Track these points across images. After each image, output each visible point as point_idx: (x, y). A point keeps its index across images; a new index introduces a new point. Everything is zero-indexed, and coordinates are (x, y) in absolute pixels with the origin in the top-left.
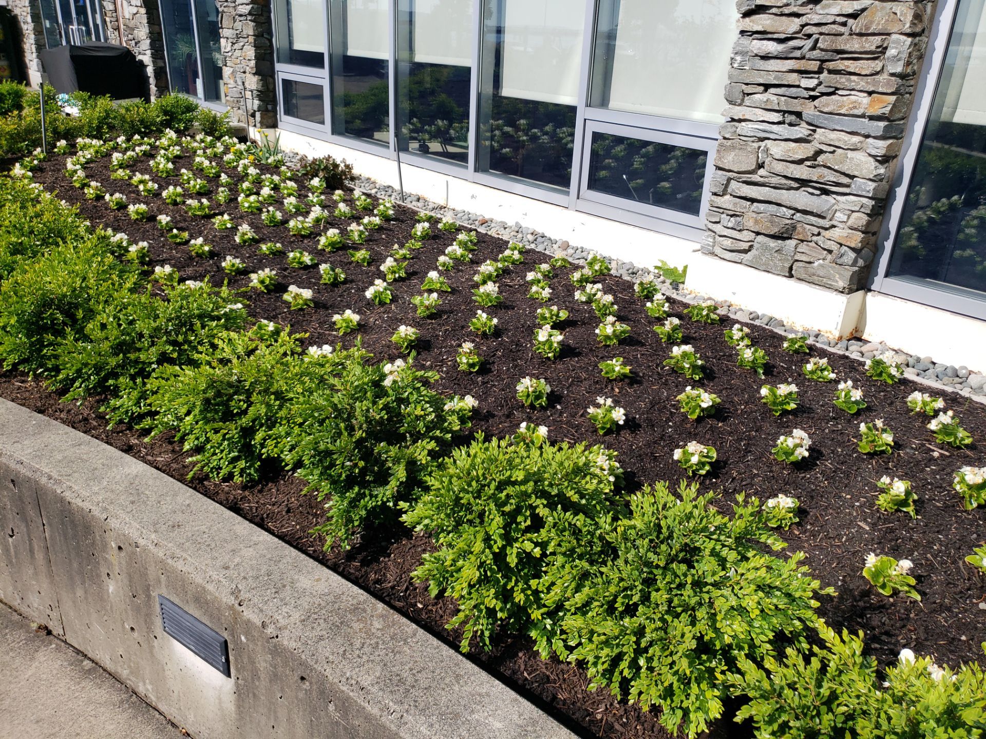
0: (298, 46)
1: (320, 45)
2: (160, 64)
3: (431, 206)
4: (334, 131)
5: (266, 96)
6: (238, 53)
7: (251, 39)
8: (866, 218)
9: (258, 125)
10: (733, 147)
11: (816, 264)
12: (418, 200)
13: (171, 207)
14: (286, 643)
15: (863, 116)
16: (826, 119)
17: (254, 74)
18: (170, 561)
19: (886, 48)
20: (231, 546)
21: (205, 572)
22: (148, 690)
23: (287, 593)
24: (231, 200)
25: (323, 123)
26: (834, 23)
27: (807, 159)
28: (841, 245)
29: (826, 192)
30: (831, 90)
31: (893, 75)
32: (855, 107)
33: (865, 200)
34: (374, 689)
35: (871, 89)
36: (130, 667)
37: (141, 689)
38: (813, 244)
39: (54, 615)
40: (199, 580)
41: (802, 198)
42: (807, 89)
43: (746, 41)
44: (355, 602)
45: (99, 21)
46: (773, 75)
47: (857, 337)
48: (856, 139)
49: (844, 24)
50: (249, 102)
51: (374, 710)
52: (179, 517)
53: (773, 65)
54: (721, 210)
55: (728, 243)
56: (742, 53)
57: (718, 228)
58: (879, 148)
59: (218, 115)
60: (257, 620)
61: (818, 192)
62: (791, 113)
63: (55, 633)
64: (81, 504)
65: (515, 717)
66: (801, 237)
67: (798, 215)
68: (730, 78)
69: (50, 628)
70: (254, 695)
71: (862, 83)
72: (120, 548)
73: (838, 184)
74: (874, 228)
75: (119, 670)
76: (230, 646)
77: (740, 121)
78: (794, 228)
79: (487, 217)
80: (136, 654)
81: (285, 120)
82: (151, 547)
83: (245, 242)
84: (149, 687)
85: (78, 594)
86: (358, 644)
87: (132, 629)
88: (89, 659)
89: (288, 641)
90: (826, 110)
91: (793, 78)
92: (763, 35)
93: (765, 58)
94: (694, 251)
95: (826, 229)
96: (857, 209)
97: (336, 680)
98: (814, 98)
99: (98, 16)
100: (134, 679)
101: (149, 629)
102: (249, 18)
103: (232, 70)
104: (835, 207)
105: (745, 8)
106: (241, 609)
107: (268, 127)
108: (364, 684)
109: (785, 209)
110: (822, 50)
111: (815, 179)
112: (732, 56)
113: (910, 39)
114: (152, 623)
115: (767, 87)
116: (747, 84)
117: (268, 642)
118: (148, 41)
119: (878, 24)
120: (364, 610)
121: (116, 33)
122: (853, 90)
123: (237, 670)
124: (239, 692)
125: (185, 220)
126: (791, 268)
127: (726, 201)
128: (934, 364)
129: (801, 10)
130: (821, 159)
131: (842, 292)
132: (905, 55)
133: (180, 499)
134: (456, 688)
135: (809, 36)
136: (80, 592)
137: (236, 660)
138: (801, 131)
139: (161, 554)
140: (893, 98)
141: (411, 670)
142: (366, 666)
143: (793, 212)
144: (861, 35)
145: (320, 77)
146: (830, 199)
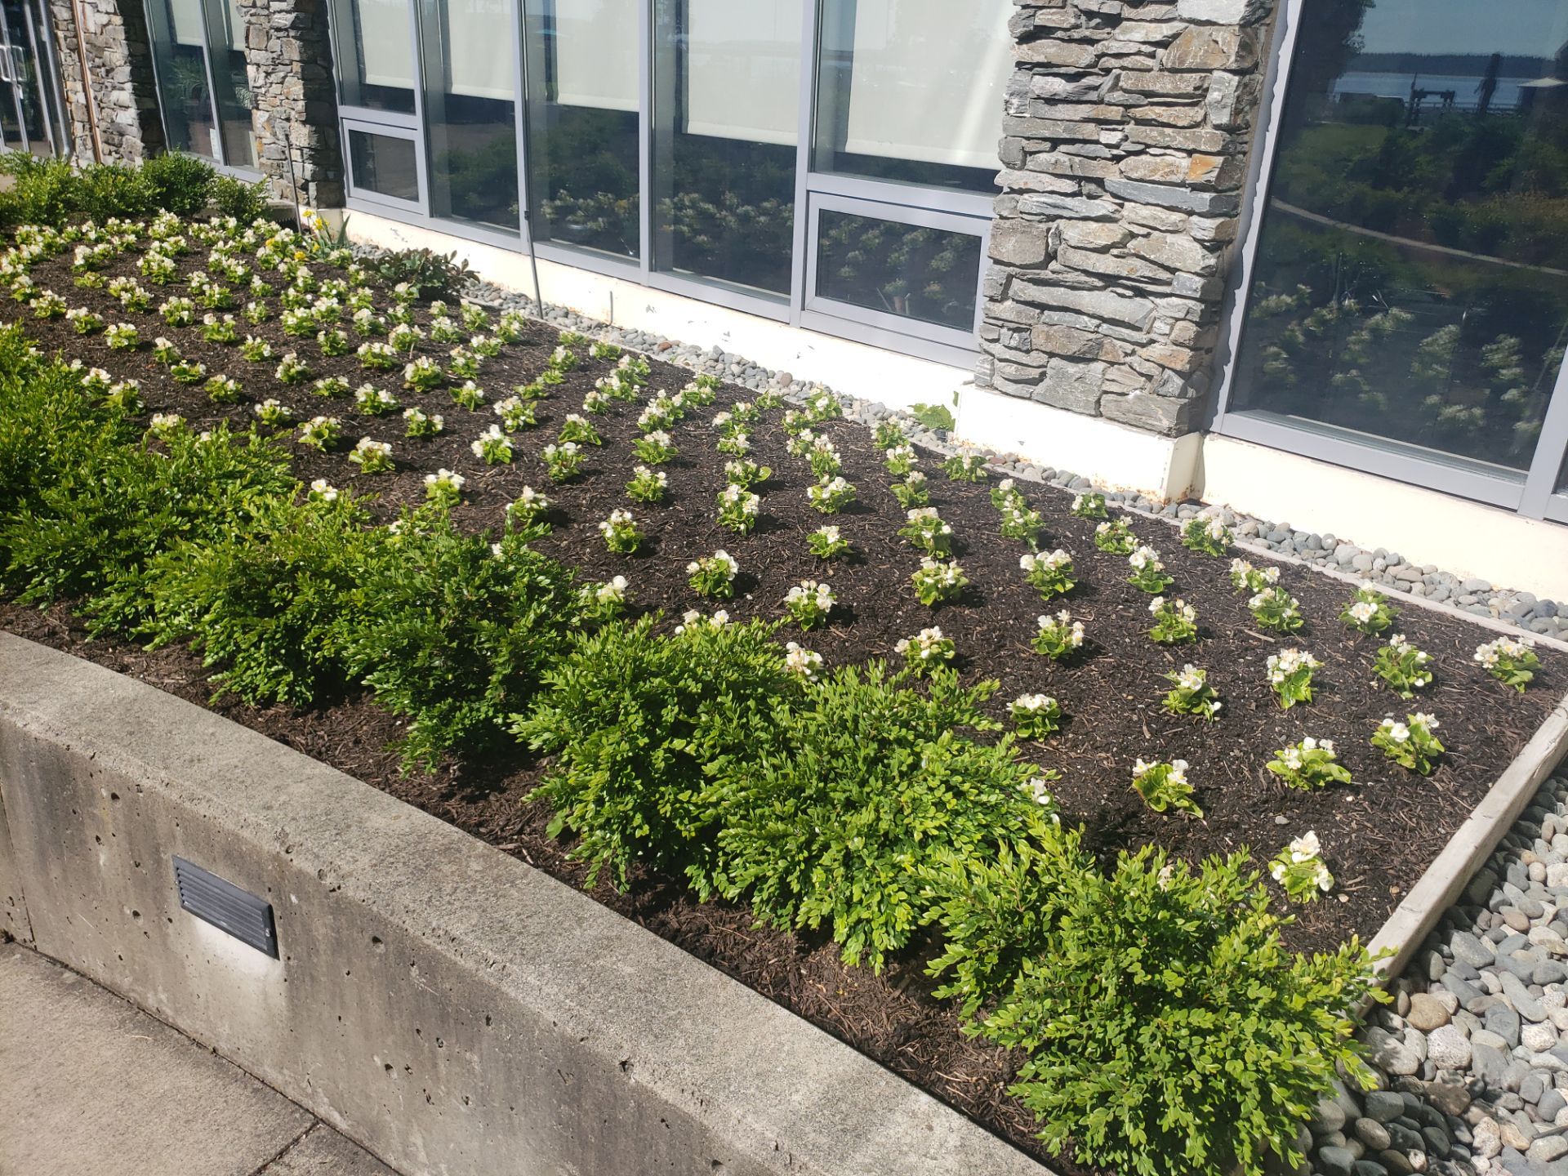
0: (372, 79)
1: (406, 78)
2: (150, 105)
3: (586, 324)
4: (434, 212)
5: (325, 154)
6: (276, 89)
7: (297, 67)
8: (1195, 328)
9: (314, 203)
10: (1014, 230)
11: (1131, 396)
12: (566, 315)
13: (174, 329)
14: (351, 893)
15: (1182, 184)
16: (1135, 189)
17: (304, 123)
18: (187, 805)
19: (1207, 90)
20: (273, 783)
21: (238, 815)
22: (160, 1001)
23: (353, 835)
24: (269, 319)
25: (416, 198)
26: (1139, 53)
27: (1114, 245)
28: (1163, 367)
29: (1141, 293)
30: (1140, 147)
31: (1217, 127)
32: (1172, 172)
33: (1191, 303)
34: (470, 938)
35: (1191, 147)
36: (133, 971)
37: (151, 1002)
38: (1126, 368)
39: (16, 911)
40: (230, 825)
41: (1108, 302)
42: (1108, 146)
43: (1024, 77)
44: (446, 841)
45: (45, 37)
46: (1062, 125)
47: (1193, 498)
48: (1176, 217)
49: (1152, 56)
50: (297, 167)
51: (469, 964)
52: (199, 749)
53: (1063, 111)
54: (1000, 322)
55: (1011, 370)
56: (1021, 94)
57: (997, 349)
58: (1207, 227)
59: (248, 186)
60: (311, 869)
61: (1129, 293)
62: (1090, 180)
63: (19, 938)
64: (54, 739)
65: (652, 961)
66: (1109, 358)
67: (1105, 326)
68: (1005, 130)
69: (12, 932)
70: (313, 978)
71: (1179, 138)
72: (114, 797)
73: (1154, 281)
74: (1208, 341)
75: (118, 979)
76: (277, 913)
77: (1021, 192)
78: (1100, 345)
79: (671, 339)
80: (142, 951)
81: (354, 194)
82: (161, 789)
83: (292, 379)
84: (163, 997)
85: (53, 875)
86: (448, 888)
87: (136, 914)
88: (72, 970)
89: (353, 891)
90: (1135, 175)
91: (1089, 131)
92: (1047, 68)
93: (1052, 101)
94: (966, 383)
95: (1143, 346)
96: (1181, 315)
97: (419, 933)
98: (1117, 159)
99: (44, 29)
100: (139, 989)
101: (161, 910)
102: (292, 33)
103: (267, 115)
104: (1154, 314)
105: (1020, 30)
106: (289, 857)
107: (329, 206)
108: (456, 933)
109: (1086, 318)
110: (1126, 91)
111: (1124, 274)
112: (1007, 97)
113: (1237, 78)
114: (165, 901)
115: (1055, 143)
116: (1028, 139)
117: (327, 897)
118: (128, 69)
119: (1195, 56)
120: (459, 851)
121: (75, 56)
122: (1168, 147)
123: (287, 946)
124: (291, 979)
125: (197, 349)
126: (1098, 402)
127: (1007, 309)
128: (1293, 532)
129: (1097, 34)
130: (1132, 245)
131: (1168, 435)
132: (1231, 101)
133: (199, 727)
134: (578, 932)
135: (1108, 71)
136: (55, 872)
137: (285, 931)
138: (1105, 206)
139: (175, 797)
140: (1220, 160)
141: (518, 915)
142: (458, 914)
143: (1097, 322)
144: (1174, 71)
145: (409, 127)
146: (1147, 303)
